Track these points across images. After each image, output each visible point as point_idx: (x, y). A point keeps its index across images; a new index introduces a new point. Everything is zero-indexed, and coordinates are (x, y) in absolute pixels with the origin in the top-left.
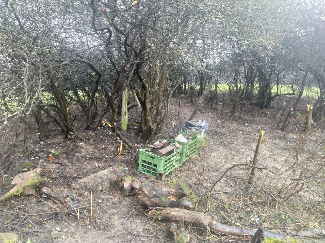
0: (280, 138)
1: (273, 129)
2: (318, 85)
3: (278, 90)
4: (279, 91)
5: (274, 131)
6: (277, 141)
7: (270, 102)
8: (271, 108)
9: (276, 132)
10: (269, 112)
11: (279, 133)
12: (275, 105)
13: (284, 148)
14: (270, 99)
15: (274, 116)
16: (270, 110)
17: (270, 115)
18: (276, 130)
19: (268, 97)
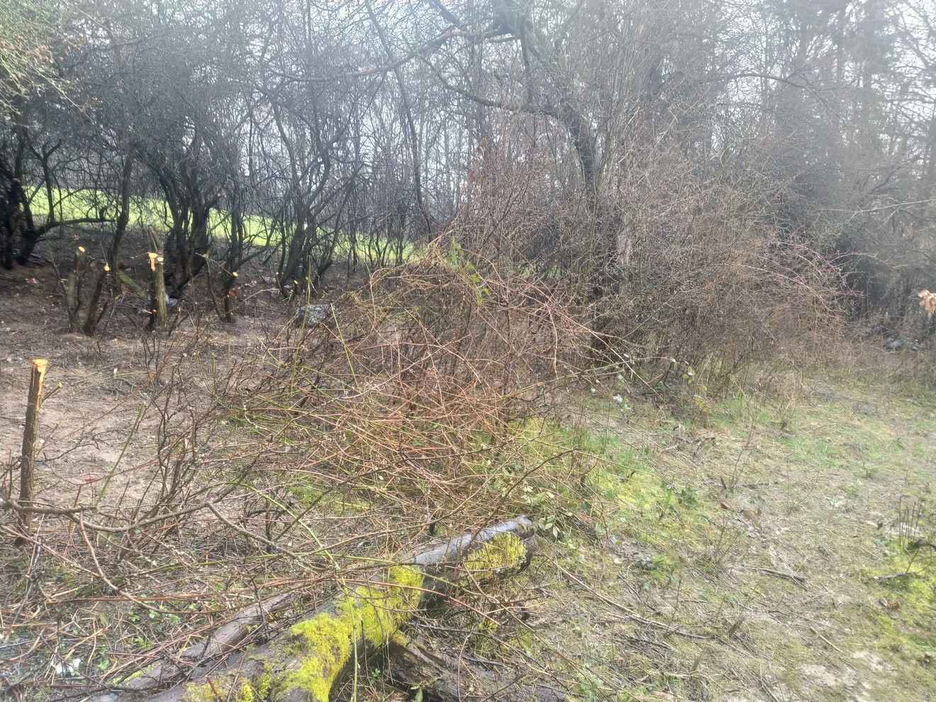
0: (88, 359)
1: (60, 332)
2: (164, 195)
3: (51, 207)
4: (55, 209)
5: (65, 340)
6: (80, 372)
7: (33, 246)
8: (41, 266)
9: (70, 340)
10: (37, 279)
11: (81, 343)
12: (51, 256)
13: (104, 389)
14: (32, 234)
15: (54, 291)
16: (38, 271)
17: (41, 288)
18: (69, 335)
19: (22, 228)
